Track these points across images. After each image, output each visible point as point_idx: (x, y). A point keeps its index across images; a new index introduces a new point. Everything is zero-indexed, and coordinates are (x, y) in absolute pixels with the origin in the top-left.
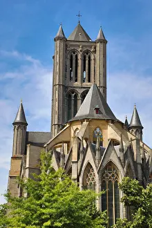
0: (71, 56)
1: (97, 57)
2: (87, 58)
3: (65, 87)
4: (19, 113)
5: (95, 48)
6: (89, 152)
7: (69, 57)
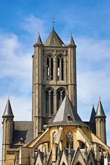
0: (48, 59)
1: (68, 59)
2: (60, 61)
3: (43, 86)
4: (7, 108)
5: (67, 52)
6: (64, 156)
7: (46, 60)
